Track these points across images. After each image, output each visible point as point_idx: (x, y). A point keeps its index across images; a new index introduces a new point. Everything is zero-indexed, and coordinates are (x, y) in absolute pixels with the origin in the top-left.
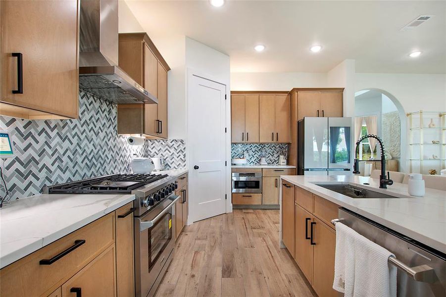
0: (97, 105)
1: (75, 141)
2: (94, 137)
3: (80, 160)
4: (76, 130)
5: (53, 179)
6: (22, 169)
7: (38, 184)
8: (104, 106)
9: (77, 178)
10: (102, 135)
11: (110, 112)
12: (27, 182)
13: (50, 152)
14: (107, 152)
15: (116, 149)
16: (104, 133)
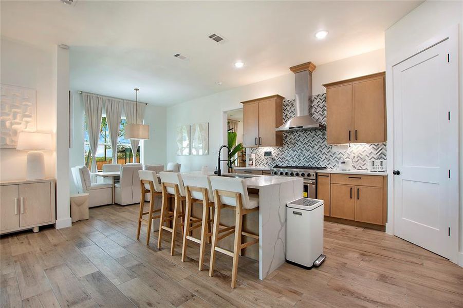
8: (319, 132)
10: (316, 147)
11: (324, 134)
14: (321, 156)
15: (330, 153)
16: (318, 146)
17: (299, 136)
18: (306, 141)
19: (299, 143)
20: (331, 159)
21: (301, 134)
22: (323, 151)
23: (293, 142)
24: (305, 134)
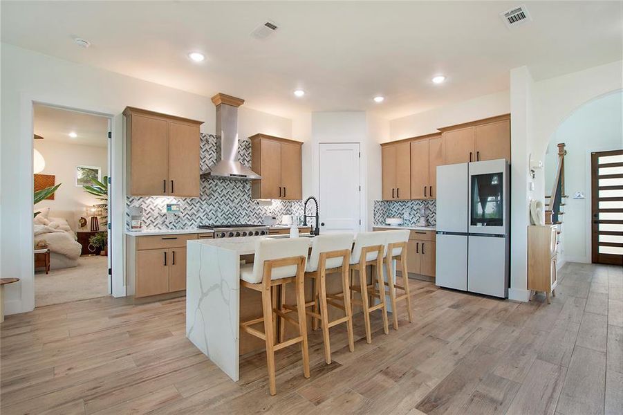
0: (232, 185)
1: (217, 205)
2: (230, 203)
3: (219, 215)
4: (217, 200)
5: (203, 223)
6: (189, 218)
7: (196, 224)
8: (239, 184)
9: (218, 224)
10: (236, 201)
11: (244, 187)
12: (191, 223)
13: (202, 211)
14: (241, 211)
15: (250, 209)
16: (239, 200)
17: (216, 185)
18: (225, 192)
19: (216, 195)
20: (251, 214)
21: (219, 183)
22: (244, 206)
23: (208, 192)
24: (223, 184)
